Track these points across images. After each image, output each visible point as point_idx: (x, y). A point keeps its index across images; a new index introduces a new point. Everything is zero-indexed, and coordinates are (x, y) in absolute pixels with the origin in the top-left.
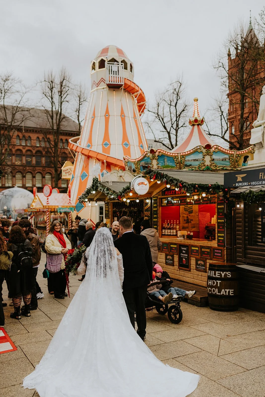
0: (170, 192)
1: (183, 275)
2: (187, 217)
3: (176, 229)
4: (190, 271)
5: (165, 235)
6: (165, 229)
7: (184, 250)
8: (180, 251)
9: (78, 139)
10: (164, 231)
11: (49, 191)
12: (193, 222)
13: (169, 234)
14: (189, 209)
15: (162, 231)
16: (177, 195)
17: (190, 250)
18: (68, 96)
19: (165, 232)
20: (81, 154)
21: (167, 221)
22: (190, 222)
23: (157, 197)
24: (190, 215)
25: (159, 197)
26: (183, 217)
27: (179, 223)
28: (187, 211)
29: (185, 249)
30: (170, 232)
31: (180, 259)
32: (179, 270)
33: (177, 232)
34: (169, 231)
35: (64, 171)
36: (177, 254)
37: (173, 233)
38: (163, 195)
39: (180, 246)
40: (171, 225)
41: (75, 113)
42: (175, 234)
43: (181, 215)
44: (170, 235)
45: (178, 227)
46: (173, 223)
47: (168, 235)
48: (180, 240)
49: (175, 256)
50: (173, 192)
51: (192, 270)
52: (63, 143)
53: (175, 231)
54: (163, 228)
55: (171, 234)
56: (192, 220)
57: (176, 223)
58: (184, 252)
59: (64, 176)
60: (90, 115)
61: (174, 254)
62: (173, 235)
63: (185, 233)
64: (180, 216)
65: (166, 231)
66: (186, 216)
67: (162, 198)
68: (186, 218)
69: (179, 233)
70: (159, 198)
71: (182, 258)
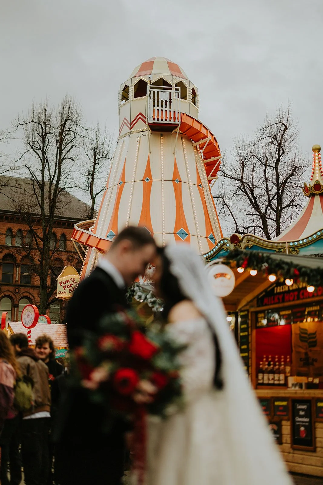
0: (274, 299)
1: (300, 461)
2: (306, 354)
3: (284, 372)
4: (314, 451)
5: (263, 384)
6: (263, 372)
7: (303, 410)
8: (295, 413)
9: (91, 224)
10: (260, 376)
11: (33, 316)
12: (317, 365)
13: (271, 382)
14: (310, 338)
15: (257, 377)
16: (287, 304)
17: (314, 409)
18: (74, 148)
19: (263, 378)
20: (97, 250)
21: (267, 358)
22: (313, 364)
23: (248, 311)
24: (311, 351)
25: (252, 310)
26: (298, 353)
27: (291, 361)
28: (306, 341)
29: (304, 407)
30: (273, 379)
31: (295, 429)
32: (292, 451)
33: (286, 378)
34: (271, 376)
35: (61, 283)
36: (288, 420)
37: (279, 380)
38: (258, 306)
39: (295, 401)
40: (275, 365)
41: (85, 179)
42: (282, 382)
43: (293, 349)
44: (273, 385)
45: (288, 369)
46: (279, 361)
47: (268, 385)
48: (292, 391)
49: (284, 423)
50: (279, 299)
51: (318, 449)
52: (56, 241)
53: (282, 377)
54: (260, 371)
55: (276, 382)
56: (315, 360)
57: (285, 361)
58: (302, 413)
59: (61, 293)
60: (115, 179)
61: (281, 420)
62: (279, 385)
63: (303, 380)
64: (292, 351)
65: (266, 376)
66: (303, 351)
67: (257, 313)
68: (303, 356)
69: (291, 380)
70: (252, 312)
71: (299, 426)
